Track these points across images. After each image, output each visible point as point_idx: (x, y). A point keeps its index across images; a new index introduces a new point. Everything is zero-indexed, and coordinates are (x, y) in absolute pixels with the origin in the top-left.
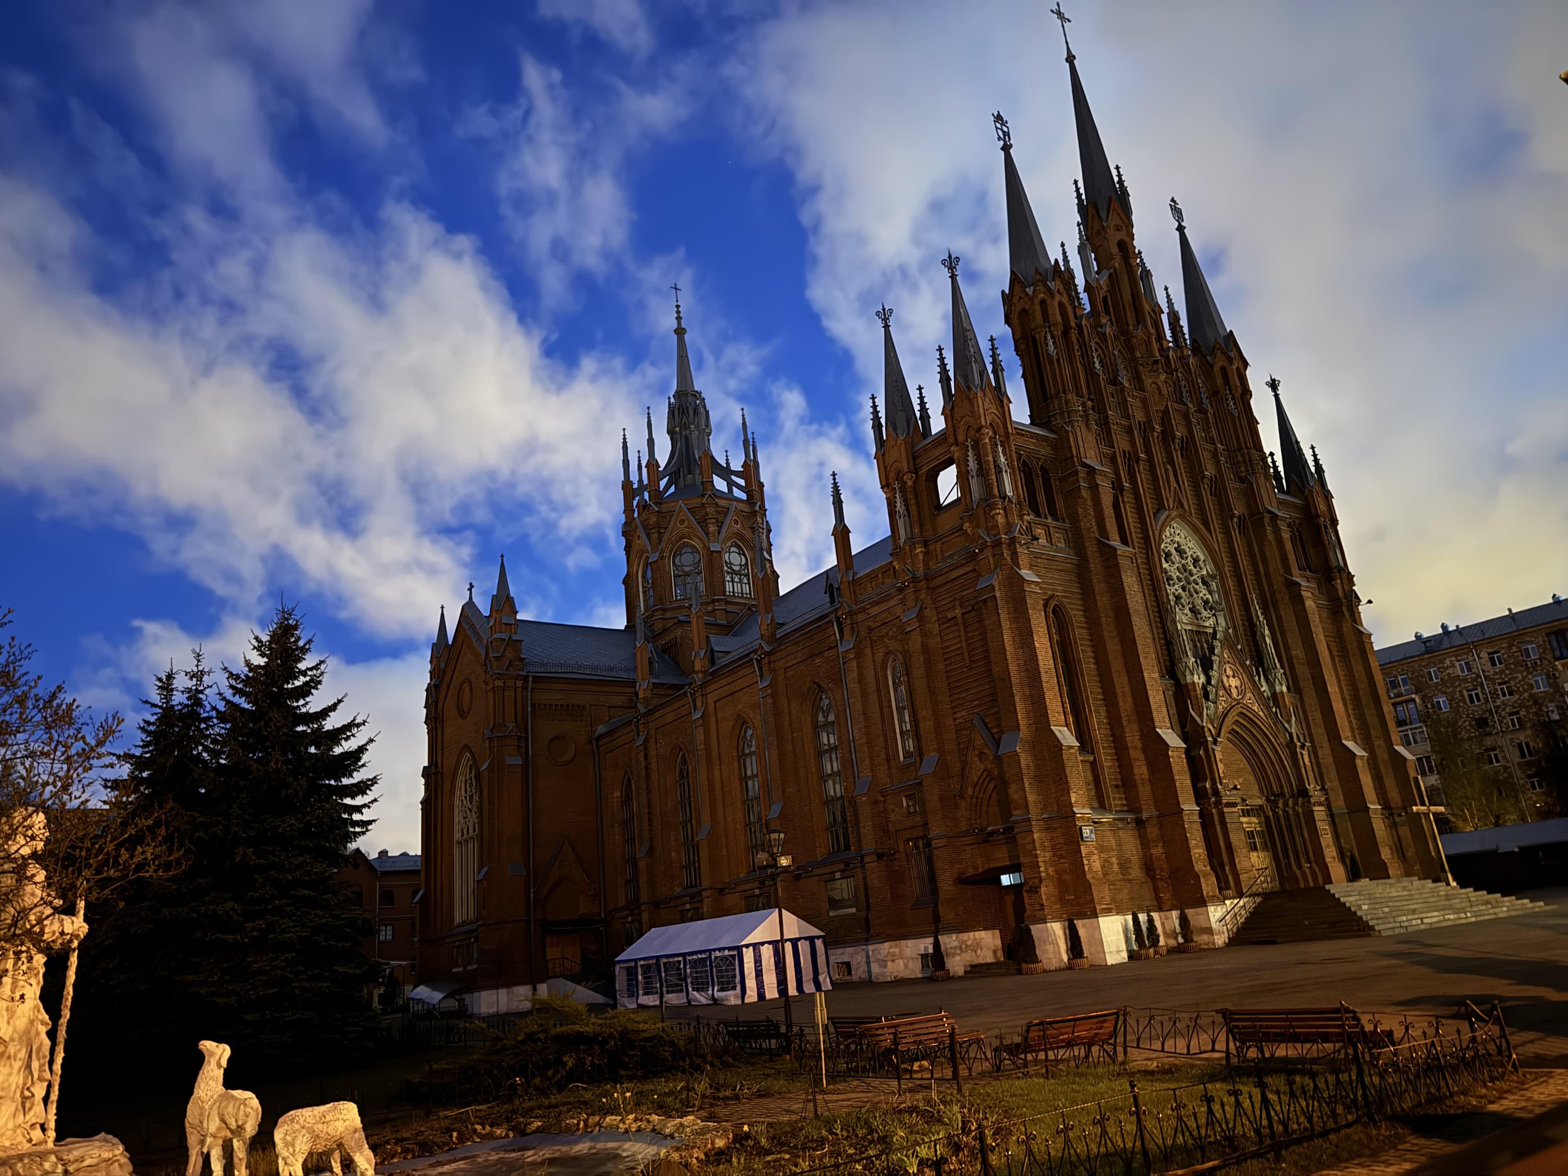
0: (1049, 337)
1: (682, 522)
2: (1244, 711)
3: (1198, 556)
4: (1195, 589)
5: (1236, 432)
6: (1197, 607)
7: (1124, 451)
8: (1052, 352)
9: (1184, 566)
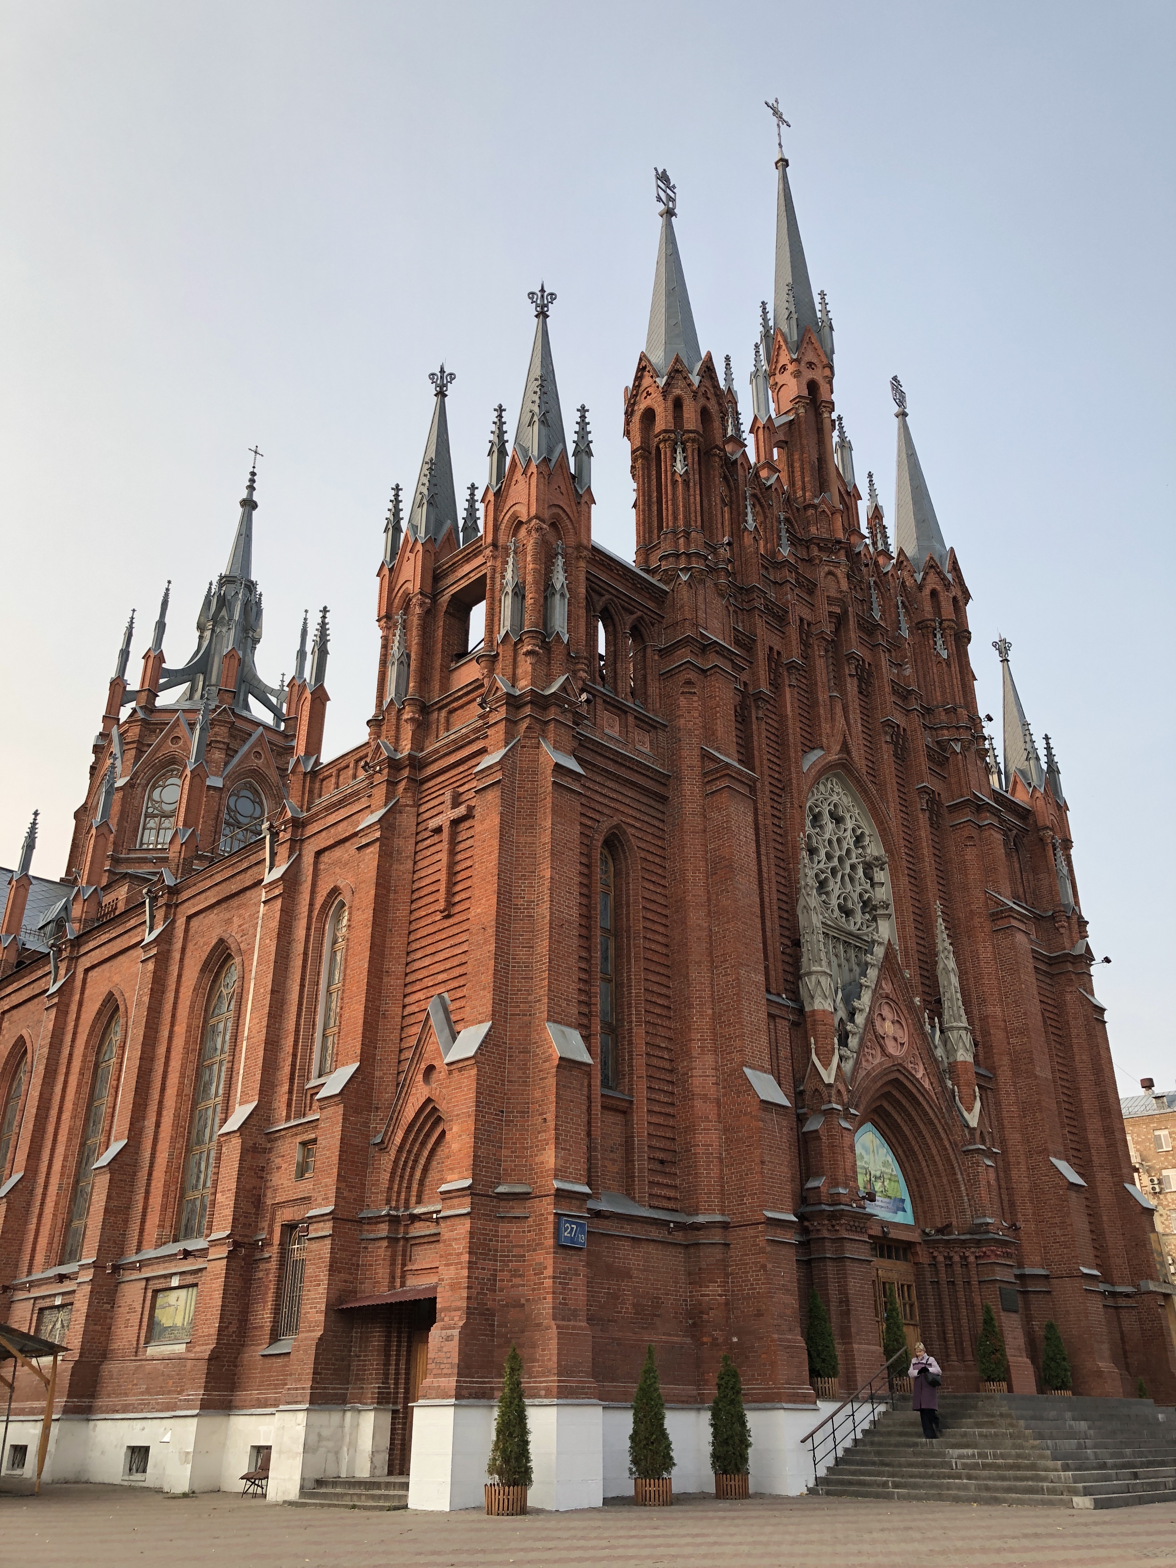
0: (679, 450)
2: (902, 1078)
3: (862, 834)
4: (852, 879)
5: (942, 681)
6: (850, 905)
7: (771, 649)
8: (679, 468)
9: (839, 840)
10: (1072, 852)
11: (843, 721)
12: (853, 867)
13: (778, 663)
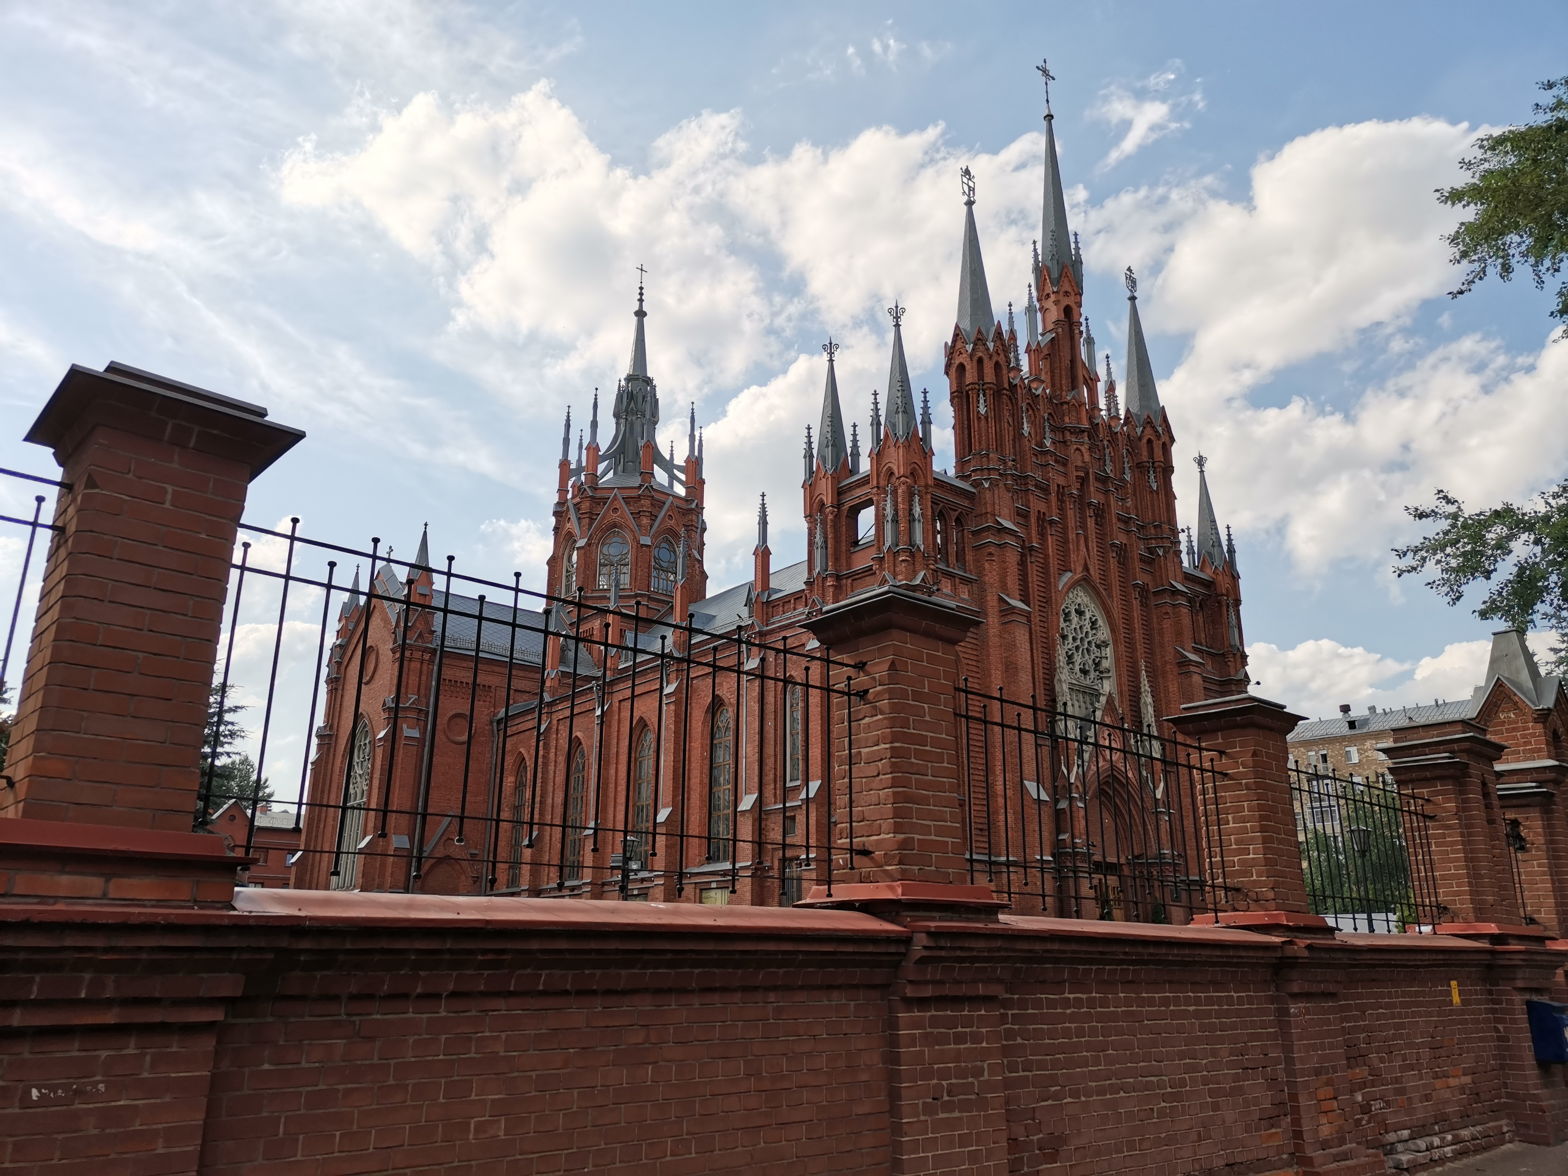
0: (981, 395)
1: (615, 510)
2: (1115, 773)
3: (1096, 620)
4: (1088, 650)
5: (1153, 505)
6: (1087, 668)
7: (1039, 512)
8: (982, 410)
9: (1081, 627)
10: (1241, 608)
11: (1085, 550)
12: (1089, 643)
13: (1044, 520)
